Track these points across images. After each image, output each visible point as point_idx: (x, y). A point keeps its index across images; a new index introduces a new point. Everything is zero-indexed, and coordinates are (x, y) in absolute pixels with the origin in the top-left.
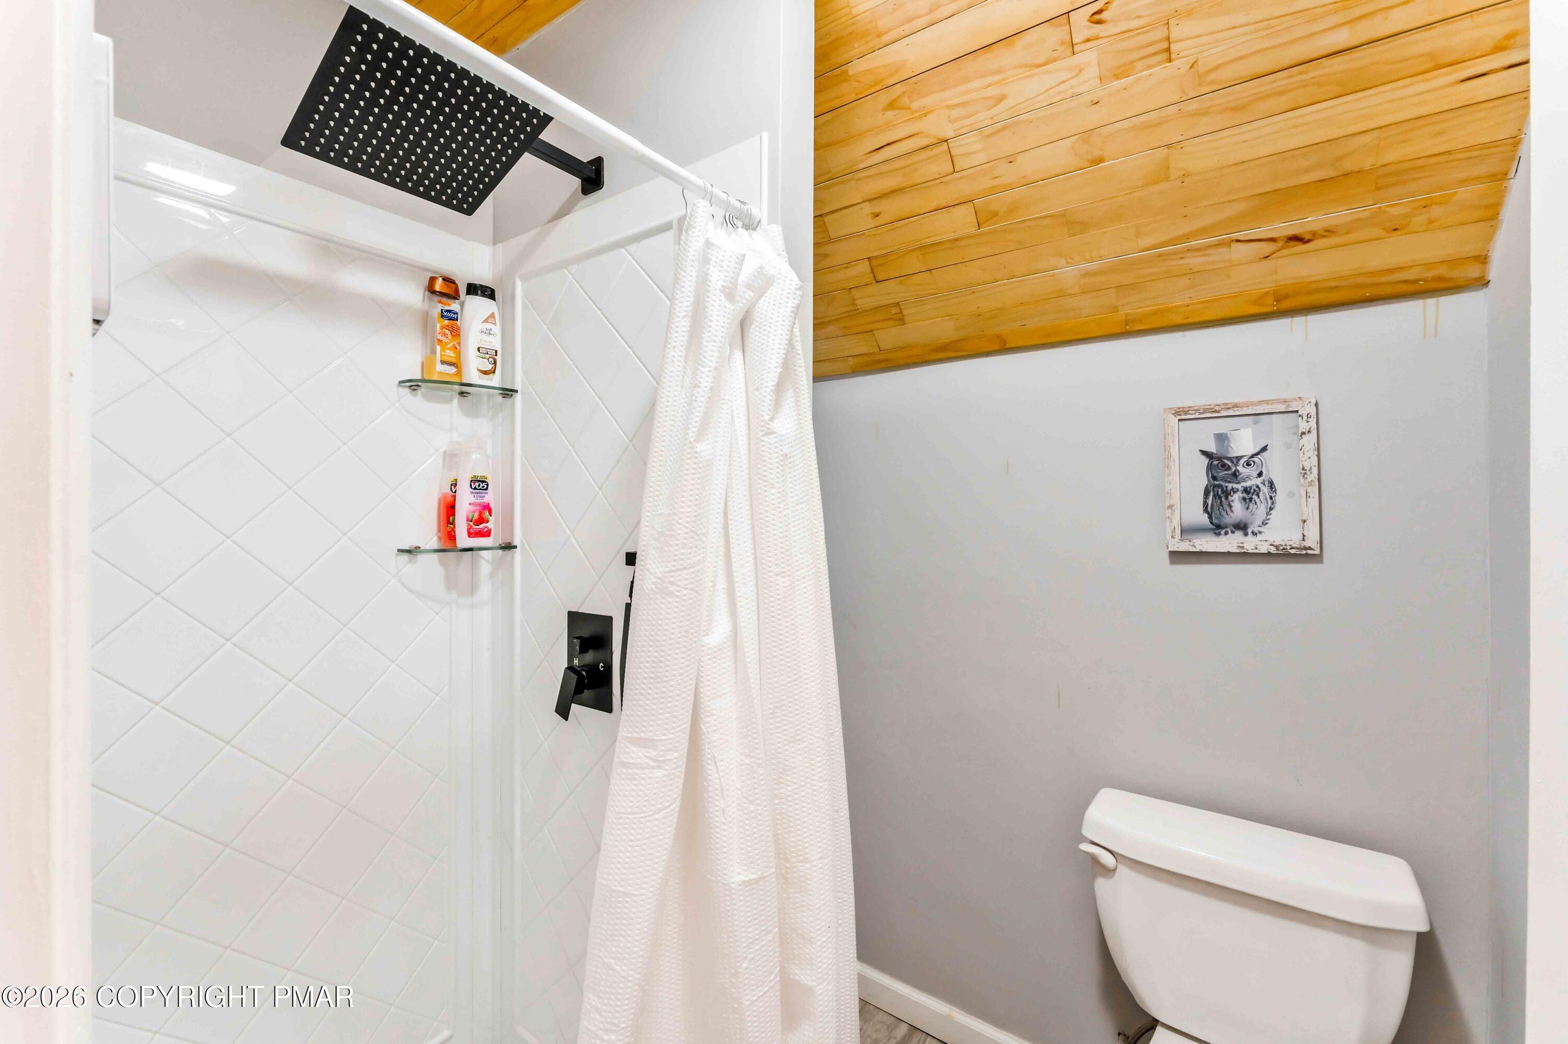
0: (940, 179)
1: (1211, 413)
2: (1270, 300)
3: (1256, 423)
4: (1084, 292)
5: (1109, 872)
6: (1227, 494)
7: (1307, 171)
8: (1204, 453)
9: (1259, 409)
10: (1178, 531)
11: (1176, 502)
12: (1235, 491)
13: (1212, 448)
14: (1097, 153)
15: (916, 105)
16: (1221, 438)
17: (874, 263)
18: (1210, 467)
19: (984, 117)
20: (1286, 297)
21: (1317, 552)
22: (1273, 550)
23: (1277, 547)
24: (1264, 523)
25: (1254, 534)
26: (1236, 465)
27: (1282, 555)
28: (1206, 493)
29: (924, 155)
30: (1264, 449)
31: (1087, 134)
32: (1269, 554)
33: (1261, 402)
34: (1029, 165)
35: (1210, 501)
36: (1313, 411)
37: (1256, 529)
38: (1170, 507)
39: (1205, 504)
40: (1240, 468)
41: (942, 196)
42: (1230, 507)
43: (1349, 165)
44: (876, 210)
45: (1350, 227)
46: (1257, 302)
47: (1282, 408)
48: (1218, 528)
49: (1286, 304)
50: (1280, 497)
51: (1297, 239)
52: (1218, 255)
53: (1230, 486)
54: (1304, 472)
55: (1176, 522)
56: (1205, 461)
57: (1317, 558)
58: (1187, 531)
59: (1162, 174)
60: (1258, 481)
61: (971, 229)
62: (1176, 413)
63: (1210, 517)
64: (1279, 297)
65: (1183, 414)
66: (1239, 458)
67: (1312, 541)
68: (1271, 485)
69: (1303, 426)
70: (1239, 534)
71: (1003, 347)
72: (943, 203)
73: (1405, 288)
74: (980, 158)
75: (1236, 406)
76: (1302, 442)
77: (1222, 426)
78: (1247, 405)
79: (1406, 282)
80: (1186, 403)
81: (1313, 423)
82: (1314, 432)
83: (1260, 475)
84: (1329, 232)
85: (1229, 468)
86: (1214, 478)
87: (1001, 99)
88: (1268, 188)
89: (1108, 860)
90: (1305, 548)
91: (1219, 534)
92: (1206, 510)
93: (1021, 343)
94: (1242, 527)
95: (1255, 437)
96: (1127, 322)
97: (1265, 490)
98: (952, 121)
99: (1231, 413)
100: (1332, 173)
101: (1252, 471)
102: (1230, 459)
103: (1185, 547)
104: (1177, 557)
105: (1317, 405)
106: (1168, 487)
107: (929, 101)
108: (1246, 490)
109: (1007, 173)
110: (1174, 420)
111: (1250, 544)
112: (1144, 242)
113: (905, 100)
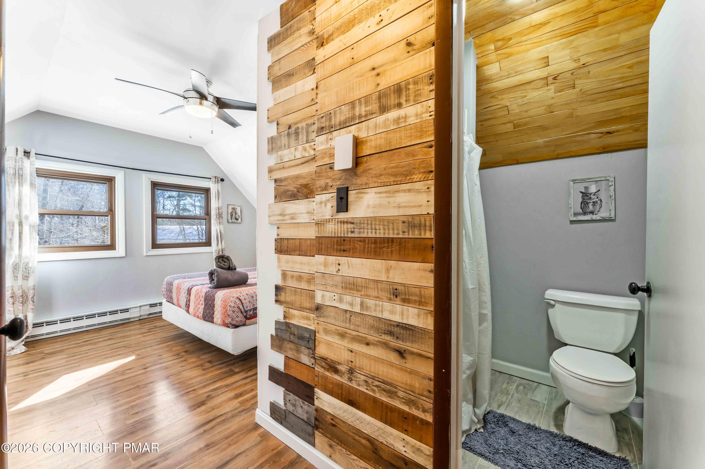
0: (504, 116)
1: (583, 180)
2: (601, 149)
3: (596, 183)
4: (544, 147)
5: (553, 306)
6: (588, 203)
7: (611, 116)
8: (581, 192)
9: (598, 179)
10: (573, 215)
11: (572, 206)
12: (590, 202)
13: (583, 191)
14: (552, 110)
15: (499, 97)
16: (586, 188)
17: (479, 138)
18: (582, 196)
19: (520, 101)
20: (606, 148)
21: (614, 218)
22: (601, 218)
23: (602, 218)
24: (599, 211)
25: (596, 214)
26: (591, 195)
27: (604, 220)
28: (581, 203)
29: (500, 110)
30: (599, 191)
31: (550, 106)
32: (600, 220)
33: (598, 178)
34: (531, 113)
35: (582, 206)
36: (613, 179)
37: (596, 213)
38: (571, 208)
39: (581, 206)
40: (592, 196)
41: (504, 120)
42: (589, 207)
43: (623, 115)
44: (483, 124)
45: (623, 130)
46: (597, 149)
47: (604, 179)
48: (585, 213)
49: (606, 150)
50: (603, 204)
51: (609, 133)
52: (587, 137)
53: (589, 201)
54: (611, 196)
55: (572, 212)
56: (581, 194)
57: (614, 220)
58: (575, 214)
59: (571, 116)
60: (597, 200)
61: (512, 130)
62: (573, 181)
63: (583, 210)
64: (604, 148)
65: (574, 181)
66: (591, 193)
67: (613, 215)
68: (601, 201)
69: (610, 184)
70: (591, 215)
71: (518, 163)
72: (503, 122)
73: (641, 146)
74: (517, 111)
75: (591, 179)
76: (610, 188)
77: (586, 184)
78: (594, 178)
79: (640, 144)
80: (575, 178)
81: (613, 183)
82: (614, 186)
83: (598, 198)
84: (618, 131)
85: (588, 196)
86: (584, 199)
87: (525, 96)
88: (600, 120)
89: (553, 302)
90: (611, 218)
91: (585, 215)
92: (581, 208)
93: (522, 161)
94: (592, 213)
95: (596, 187)
96: (557, 155)
97: (599, 202)
98: (510, 101)
99: (589, 181)
100: (619, 116)
101: (595, 197)
102: (589, 194)
103: (575, 219)
104: (572, 222)
105: (614, 178)
106: (570, 202)
107: (504, 96)
108: (593, 202)
109: (525, 115)
110: (572, 183)
111: (594, 217)
112: (564, 133)
113: (497, 96)
